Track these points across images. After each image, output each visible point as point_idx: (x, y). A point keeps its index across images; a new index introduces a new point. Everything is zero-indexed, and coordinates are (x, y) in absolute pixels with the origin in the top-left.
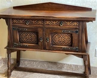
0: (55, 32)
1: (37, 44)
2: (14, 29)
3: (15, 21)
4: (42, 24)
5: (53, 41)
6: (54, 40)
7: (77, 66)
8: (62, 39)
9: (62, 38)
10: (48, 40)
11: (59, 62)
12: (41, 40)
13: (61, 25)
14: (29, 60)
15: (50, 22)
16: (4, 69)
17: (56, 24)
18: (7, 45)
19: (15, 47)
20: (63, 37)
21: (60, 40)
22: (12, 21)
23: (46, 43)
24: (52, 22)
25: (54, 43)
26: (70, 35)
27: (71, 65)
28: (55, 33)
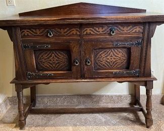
0: (100, 46)
1: (70, 70)
2: (25, 47)
3: (26, 32)
4: (78, 33)
5: (97, 64)
6: (99, 60)
7: (121, 96)
8: (111, 59)
9: (111, 56)
10: (89, 63)
11: (94, 94)
12: (77, 63)
13: (113, 32)
14: (50, 96)
15: (93, 30)
16: (12, 114)
17: (103, 32)
18: (15, 77)
19: (29, 79)
20: (113, 54)
21: (108, 60)
22: (21, 33)
23: (85, 67)
24: (97, 29)
25: (98, 67)
26: (125, 50)
27: (112, 96)
28: (100, 48)
